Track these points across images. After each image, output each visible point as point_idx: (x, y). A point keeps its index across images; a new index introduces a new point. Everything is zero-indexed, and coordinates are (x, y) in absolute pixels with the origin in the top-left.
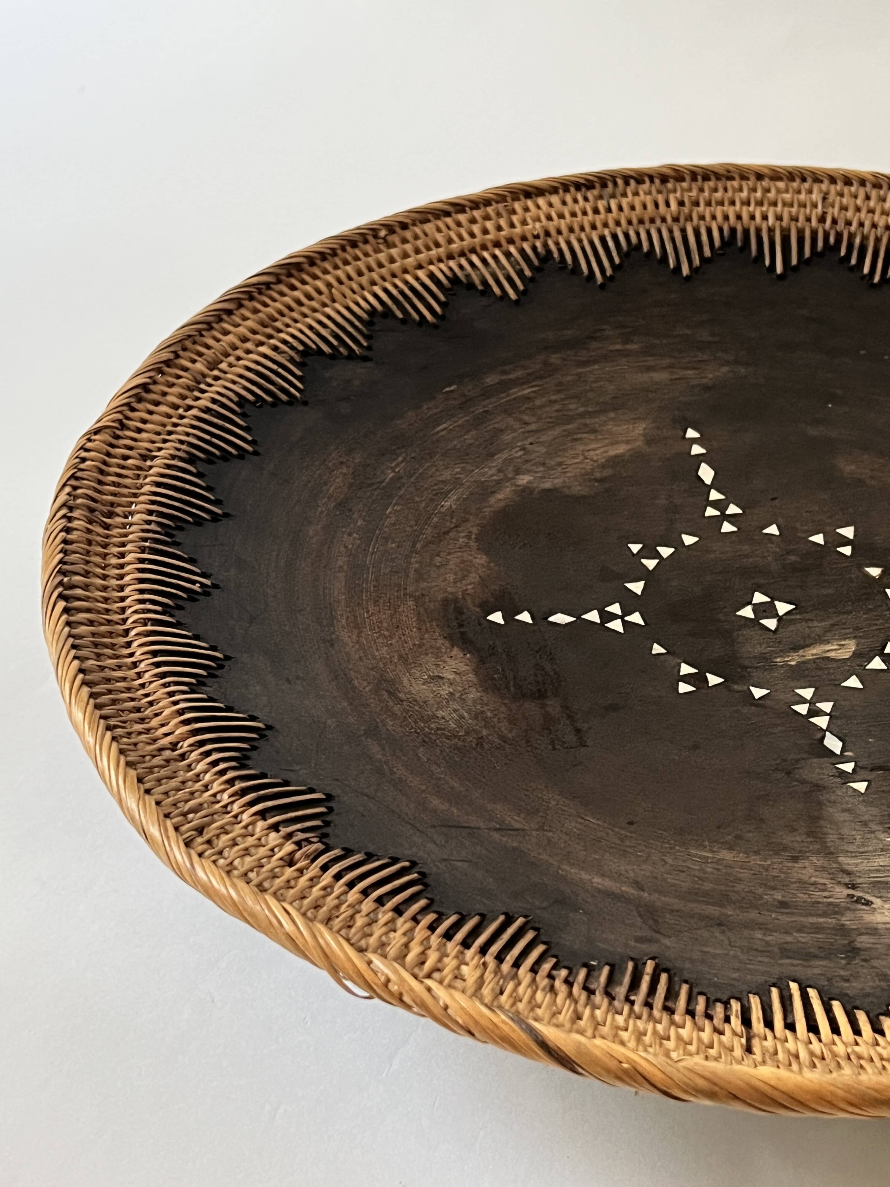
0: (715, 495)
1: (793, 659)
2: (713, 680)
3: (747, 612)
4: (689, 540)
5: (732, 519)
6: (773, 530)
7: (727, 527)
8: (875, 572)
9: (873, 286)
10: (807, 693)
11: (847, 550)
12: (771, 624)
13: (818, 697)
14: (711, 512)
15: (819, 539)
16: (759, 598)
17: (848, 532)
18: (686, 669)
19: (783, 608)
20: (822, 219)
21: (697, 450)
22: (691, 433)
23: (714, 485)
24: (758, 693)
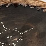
0: (4, 28)
1: (12, 41)
2: (5, 44)
3: (8, 37)
4: (2, 32)
5: (6, 29)
6: (10, 30)
7: (6, 30)
8: (19, 32)
9: (16, 7)
10: (13, 43)
11: (16, 30)
12: (10, 38)
13: (14, 44)
14: (4, 29)
15: (14, 30)
16: (9, 36)
17: (16, 29)
18: (3, 44)
19: (11, 36)
20: (11, 2)
21: (2, 24)
22: (2, 23)
23: (4, 27)
24: (9, 44)
